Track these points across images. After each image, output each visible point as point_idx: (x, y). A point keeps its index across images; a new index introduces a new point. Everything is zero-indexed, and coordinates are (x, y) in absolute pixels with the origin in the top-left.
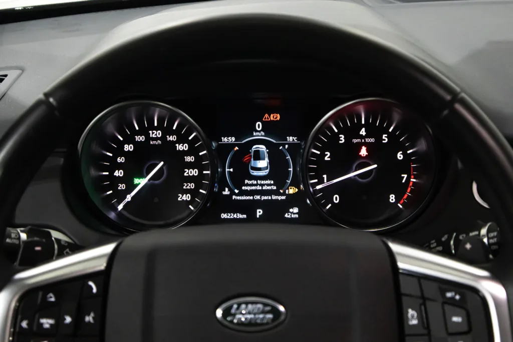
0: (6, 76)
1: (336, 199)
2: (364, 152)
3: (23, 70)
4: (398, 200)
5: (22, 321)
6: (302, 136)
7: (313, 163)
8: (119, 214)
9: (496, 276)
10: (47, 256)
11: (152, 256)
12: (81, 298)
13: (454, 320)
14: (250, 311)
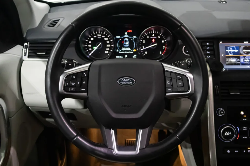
0: (59, 20)
1: (146, 53)
2: (153, 40)
3: (64, 18)
4: (162, 53)
5: (67, 83)
6: (138, 36)
7: (140, 43)
8: (90, 56)
10: (72, 67)
11: (100, 66)
12: (82, 77)
13: (180, 83)
14: (126, 81)
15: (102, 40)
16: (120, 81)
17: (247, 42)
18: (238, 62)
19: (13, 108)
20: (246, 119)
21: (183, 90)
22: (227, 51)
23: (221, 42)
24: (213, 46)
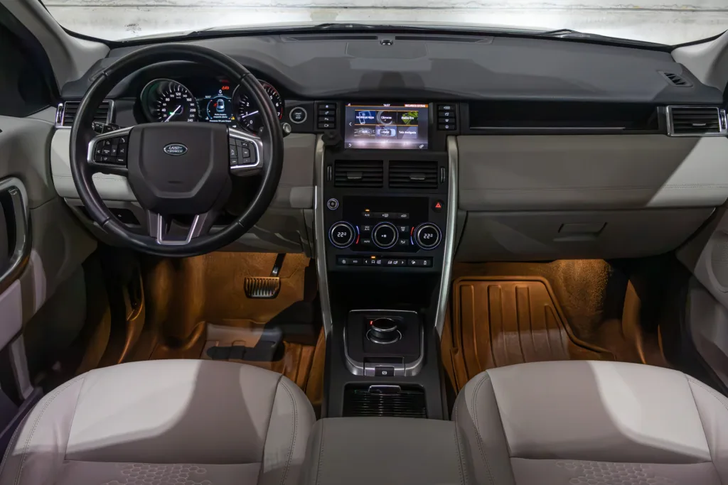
1: (251, 122)
5: (97, 150)
7: (241, 107)
11: (143, 130)
12: (119, 144)
13: (245, 153)
14: (175, 149)
15: (183, 101)
16: (167, 149)
17: (388, 105)
18: (373, 133)
19: (37, 196)
20: (368, 215)
21: (250, 162)
22: (357, 117)
23: (349, 105)
24: (335, 110)
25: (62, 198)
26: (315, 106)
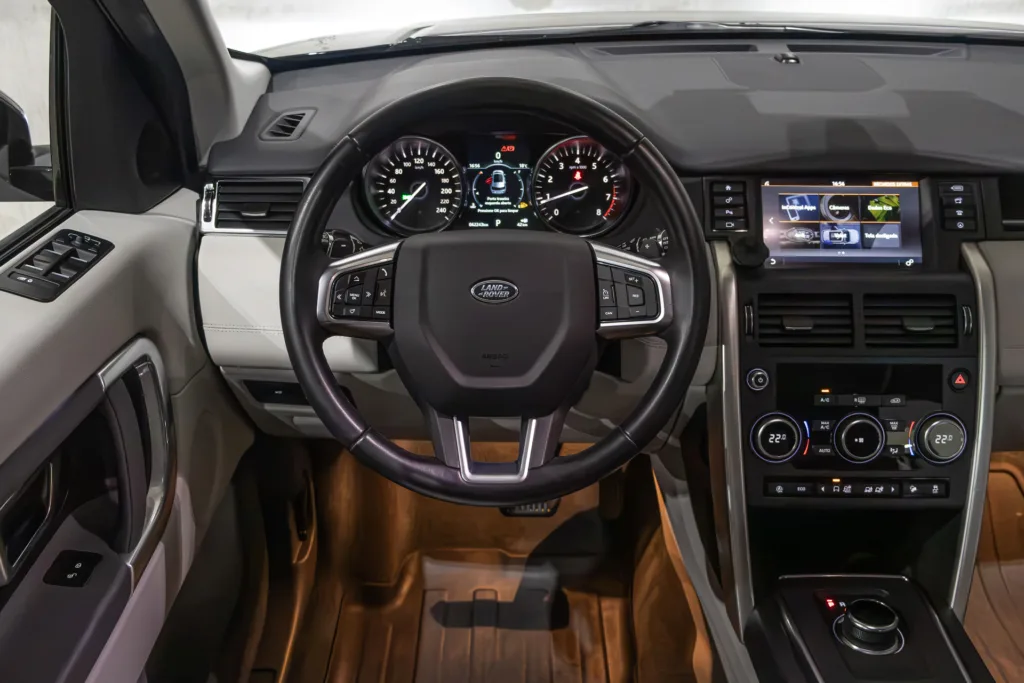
0: (304, 114)
1: (556, 212)
2: (578, 176)
3: (316, 110)
4: (603, 214)
5: (337, 294)
6: (531, 164)
7: (539, 184)
8: (392, 223)
9: (664, 267)
10: (348, 252)
11: (425, 252)
12: (377, 280)
13: (634, 296)
14: (494, 289)
15: (427, 174)
16: (478, 290)
17: (842, 184)
18: (815, 239)
19: (179, 370)
20: (827, 400)
21: (644, 314)
22: (784, 207)
23: (767, 184)
24: (744, 194)
25: (216, 368)
26: (706, 187)
